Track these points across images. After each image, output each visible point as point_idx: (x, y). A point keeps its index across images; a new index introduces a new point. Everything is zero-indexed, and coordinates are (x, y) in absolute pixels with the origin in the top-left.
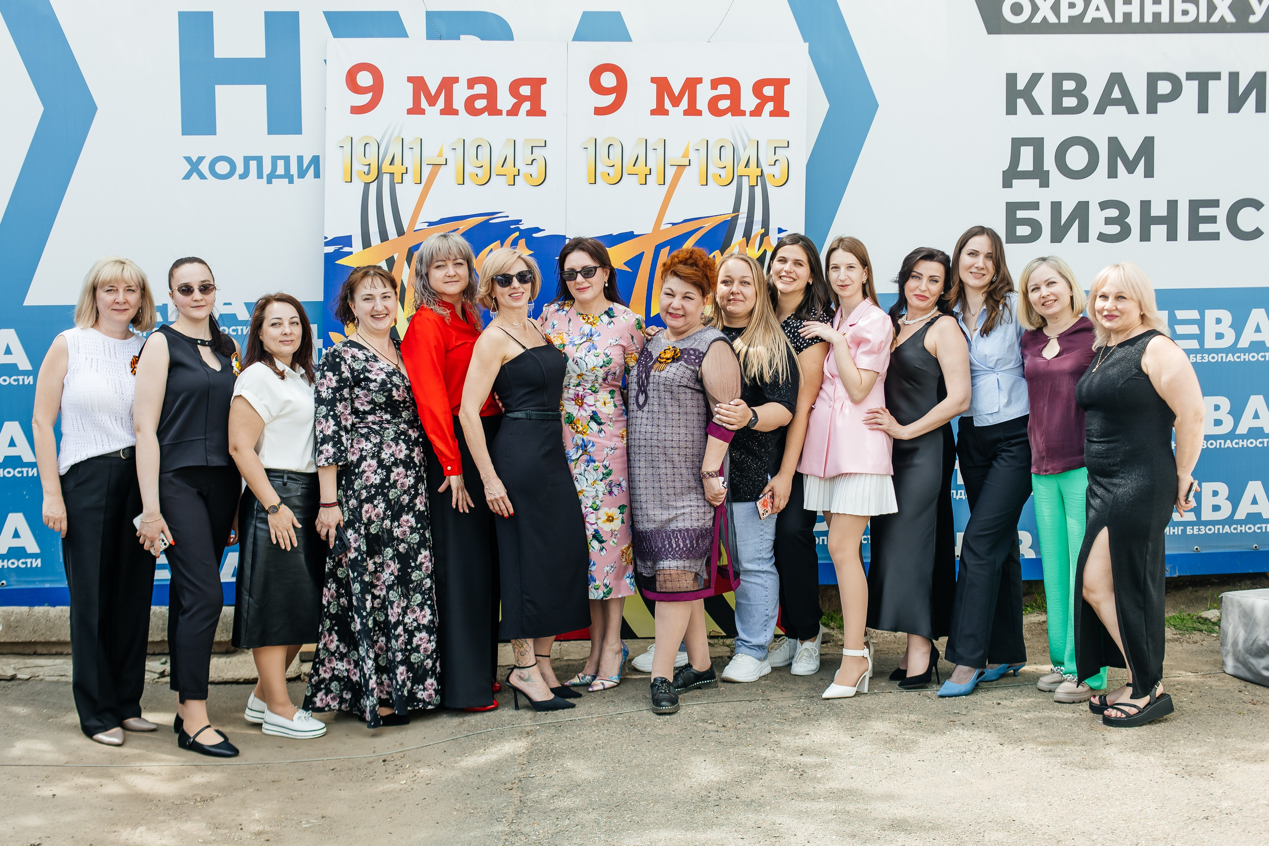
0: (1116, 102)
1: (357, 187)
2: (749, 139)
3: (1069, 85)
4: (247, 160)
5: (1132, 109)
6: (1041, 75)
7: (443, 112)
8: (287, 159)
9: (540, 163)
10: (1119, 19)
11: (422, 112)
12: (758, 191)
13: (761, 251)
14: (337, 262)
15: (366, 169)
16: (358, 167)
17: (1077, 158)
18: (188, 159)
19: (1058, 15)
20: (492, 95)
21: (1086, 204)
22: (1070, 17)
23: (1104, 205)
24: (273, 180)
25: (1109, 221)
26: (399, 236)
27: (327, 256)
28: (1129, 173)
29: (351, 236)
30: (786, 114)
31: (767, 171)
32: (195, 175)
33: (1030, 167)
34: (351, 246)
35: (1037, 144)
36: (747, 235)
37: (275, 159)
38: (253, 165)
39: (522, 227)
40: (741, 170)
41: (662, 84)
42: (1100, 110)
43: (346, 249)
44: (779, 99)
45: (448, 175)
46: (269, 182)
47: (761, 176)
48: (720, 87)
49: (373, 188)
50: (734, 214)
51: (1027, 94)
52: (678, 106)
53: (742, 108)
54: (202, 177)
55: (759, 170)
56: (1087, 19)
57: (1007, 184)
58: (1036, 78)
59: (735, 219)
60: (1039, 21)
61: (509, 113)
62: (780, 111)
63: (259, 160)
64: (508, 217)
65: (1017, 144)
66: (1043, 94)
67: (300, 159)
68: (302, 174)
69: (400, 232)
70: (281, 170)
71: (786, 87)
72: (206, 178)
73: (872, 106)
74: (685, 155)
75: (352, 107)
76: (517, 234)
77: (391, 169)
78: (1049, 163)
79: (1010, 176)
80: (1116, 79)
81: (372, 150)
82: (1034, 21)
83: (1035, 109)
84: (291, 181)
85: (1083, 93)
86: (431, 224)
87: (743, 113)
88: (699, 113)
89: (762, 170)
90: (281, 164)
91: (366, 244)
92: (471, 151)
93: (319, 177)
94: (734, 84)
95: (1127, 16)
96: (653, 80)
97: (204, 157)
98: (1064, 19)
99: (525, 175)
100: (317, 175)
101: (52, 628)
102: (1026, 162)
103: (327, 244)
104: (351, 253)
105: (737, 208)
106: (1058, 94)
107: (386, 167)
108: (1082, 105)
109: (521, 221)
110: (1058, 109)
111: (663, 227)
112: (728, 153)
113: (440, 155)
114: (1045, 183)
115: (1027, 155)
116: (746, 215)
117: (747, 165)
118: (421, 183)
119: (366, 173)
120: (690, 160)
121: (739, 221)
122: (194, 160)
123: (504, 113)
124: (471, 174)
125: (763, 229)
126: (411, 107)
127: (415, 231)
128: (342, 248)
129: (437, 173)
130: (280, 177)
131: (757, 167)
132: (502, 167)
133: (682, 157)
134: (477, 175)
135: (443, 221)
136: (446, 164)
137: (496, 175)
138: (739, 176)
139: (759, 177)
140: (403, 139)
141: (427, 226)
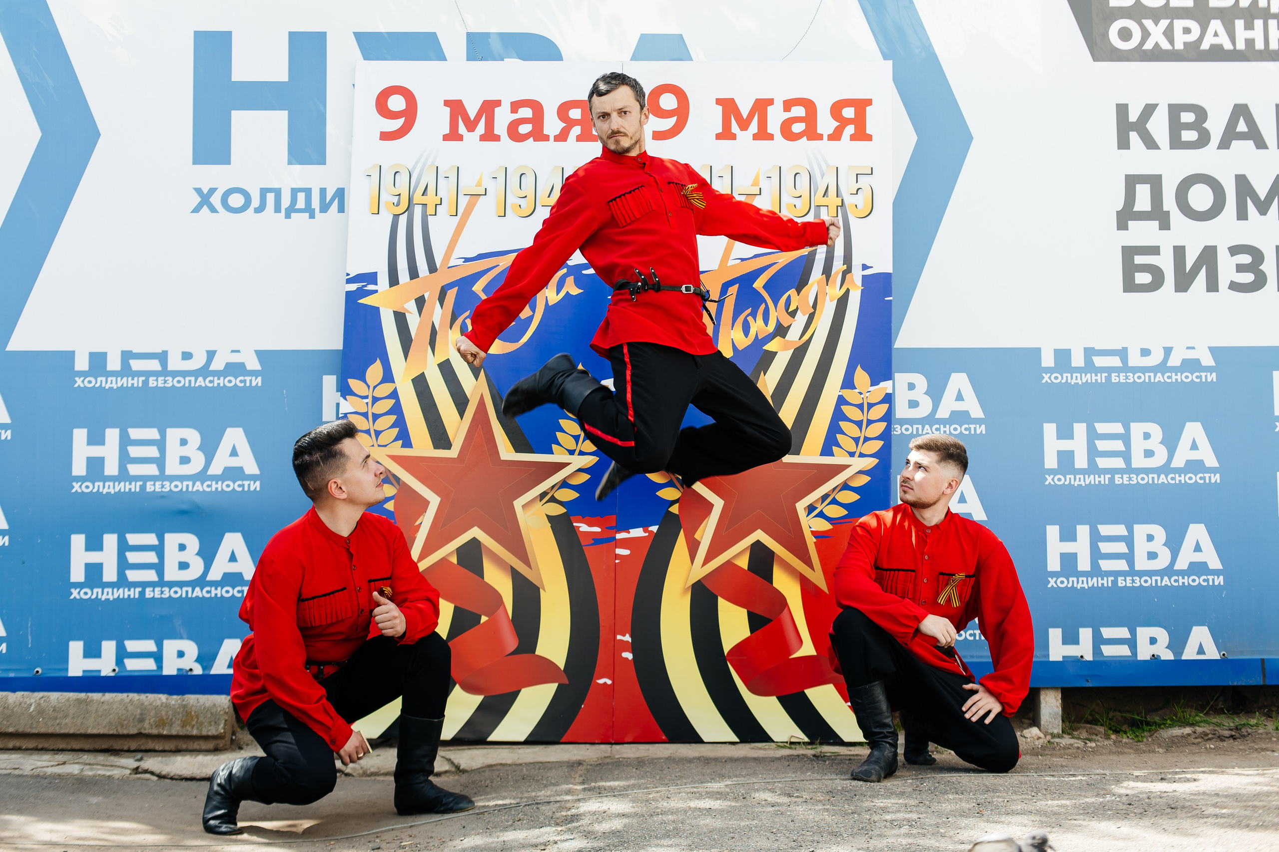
0: (1242, 136)
1: (386, 219)
2: (828, 166)
3: (1187, 117)
4: (264, 192)
5: (1261, 144)
6: (1155, 106)
7: (483, 138)
8: (308, 192)
10: (1241, 46)
11: (460, 138)
13: (843, 290)
14: (359, 301)
15: (395, 199)
16: (386, 198)
17: (1200, 197)
18: (198, 191)
19: (1171, 41)
20: (538, 119)
21: (1214, 248)
22: (1185, 43)
23: (1235, 250)
24: (293, 215)
25: (1240, 268)
26: (430, 273)
27: (348, 294)
28: (1261, 214)
29: (376, 272)
30: (869, 138)
31: (849, 200)
32: (205, 208)
33: (1148, 208)
34: (376, 284)
35: (1155, 182)
36: (827, 271)
37: (294, 192)
38: (271, 197)
40: (818, 199)
41: (728, 106)
42: (1224, 144)
43: (371, 287)
44: (860, 121)
45: (486, 207)
46: (288, 216)
47: (842, 206)
48: (793, 109)
49: (403, 220)
51: (1141, 127)
52: (746, 129)
53: (819, 131)
54: (213, 210)
55: (840, 199)
56: (1205, 46)
57: (1122, 225)
58: (1149, 110)
59: (812, 255)
60: (1151, 48)
61: (557, 138)
62: (861, 135)
63: (278, 193)
65: (1132, 181)
66: (1159, 126)
67: (323, 191)
68: (325, 208)
69: (432, 268)
70: (301, 203)
71: (868, 109)
72: (217, 212)
73: (965, 138)
74: (755, 183)
75: (381, 133)
77: (424, 200)
78: (1169, 203)
79: (1125, 217)
80: (1241, 111)
81: (403, 179)
82: (1145, 47)
83: (1150, 143)
84: (312, 216)
85: (1204, 125)
86: (467, 260)
87: (820, 137)
88: (771, 137)
89: (842, 200)
90: (301, 196)
91: (394, 280)
92: (513, 181)
93: (343, 212)
94: (810, 105)
95: (1250, 42)
96: (719, 101)
97: (216, 189)
98: (1179, 46)
100: (341, 209)
101: (10, 716)
102: (1143, 201)
103: (349, 281)
104: (376, 291)
106: (1176, 127)
107: (418, 198)
108: (1204, 140)
110: (1176, 143)
111: (731, 263)
112: (804, 181)
113: (479, 185)
114: (1165, 225)
115: (1143, 193)
117: (825, 194)
118: (456, 215)
119: (395, 204)
120: (760, 188)
121: (817, 257)
122: (205, 191)
123: (552, 138)
124: (512, 205)
125: (845, 266)
126: (448, 132)
127: (449, 268)
128: (365, 286)
129: (475, 204)
130: (300, 211)
131: (837, 197)
132: (549, 197)
133: (752, 185)
134: (520, 206)
135: (481, 257)
136: (486, 194)
137: (542, 206)
138: (817, 206)
139: (839, 208)
140: (437, 167)
141: (464, 262)
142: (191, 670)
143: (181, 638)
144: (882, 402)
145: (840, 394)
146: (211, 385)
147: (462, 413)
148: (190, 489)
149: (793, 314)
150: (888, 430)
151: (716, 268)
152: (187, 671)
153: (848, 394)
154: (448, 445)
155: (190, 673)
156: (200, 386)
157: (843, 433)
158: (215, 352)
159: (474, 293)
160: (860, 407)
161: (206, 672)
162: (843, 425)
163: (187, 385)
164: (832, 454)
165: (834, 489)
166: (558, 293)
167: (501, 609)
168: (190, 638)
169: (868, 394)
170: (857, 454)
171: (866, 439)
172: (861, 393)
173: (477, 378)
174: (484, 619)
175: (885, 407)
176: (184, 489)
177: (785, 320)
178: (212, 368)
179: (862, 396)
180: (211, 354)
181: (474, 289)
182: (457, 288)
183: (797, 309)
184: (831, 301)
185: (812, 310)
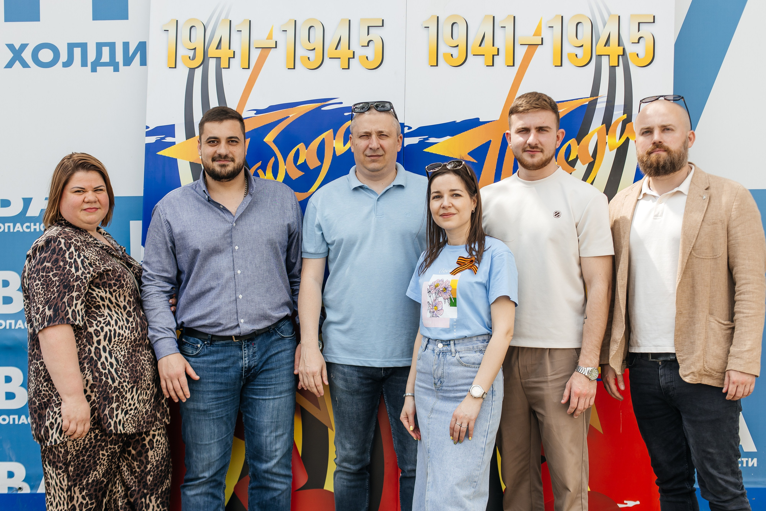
1: (183, 72)
2: (610, 14)
4: (71, 47)
8: (112, 46)
9: (376, 45)
12: (620, 72)
13: (623, 140)
14: (159, 153)
15: (191, 53)
16: (183, 52)
18: (11, 47)
24: (98, 68)
27: (148, 146)
29: (174, 125)
31: (630, 49)
34: (174, 137)
36: (607, 121)
37: (100, 46)
38: (77, 52)
40: (600, 49)
43: (169, 139)
45: (277, 59)
46: (94, 70)
47: (623, 55)
49: (198, 73)
50: (592, 99)
54: (25, 65)
55: (621, 48)
59: (593, 104)
63: (84, 47)
64: (341, 103)
67: (126, 45)
68: (128, 61)
70: (106, 58)
72: (28, 66)
74: (537, 33)
77: (218, 53)
81: (198, 33)
84: (116, 69)
86: (258, 112)
89: (624, 49)
90: (106, 51)
92: (302, 33)
93: (145, 65)
97: (27, 45)
99: (360, 57)
103: (149, 134)
104: (174, 143)
105: (595, 91)
107: (212, 51)
112: (585, 31)
113: (270, 37)
116: (605, 99)
117: (607, 43)
118: (249, 68)
119: (191, 58)
120: (542, 39)
121: (598, 106)
122: (17, 47)
124: (302, 58)
125: (626, 115)
128: (164, 138)
129: (266, 57)
130: (105, 64)
131: (619, 46)
132: (336, 49)
133: (534, 35)
134: (309, 58)
135: (272, 108)
136: (276, 47)
137: (330, 58)
138: (599, 55)
139: (620, 57)
140: (230, 21)
141: (255, 114)
142: (20, 488)
143: (11, 460)
146: (28, 230)
148: (13, 327)
149: (572, 164)
151: (498, 119)
152: (17, 490)
155: (19, 492)
156: (18, 231)
158: (31, 199)
159: (265, 144)
161: (34, 492)
163: (6, 230)
168: (18, 460)
176: (8, 327)
178: (28, 214)
180: (27, 202)
181: (265, 140)
182: (250, 139)
183: (577, 158)
184: (611, 150)
185: (592, 160)
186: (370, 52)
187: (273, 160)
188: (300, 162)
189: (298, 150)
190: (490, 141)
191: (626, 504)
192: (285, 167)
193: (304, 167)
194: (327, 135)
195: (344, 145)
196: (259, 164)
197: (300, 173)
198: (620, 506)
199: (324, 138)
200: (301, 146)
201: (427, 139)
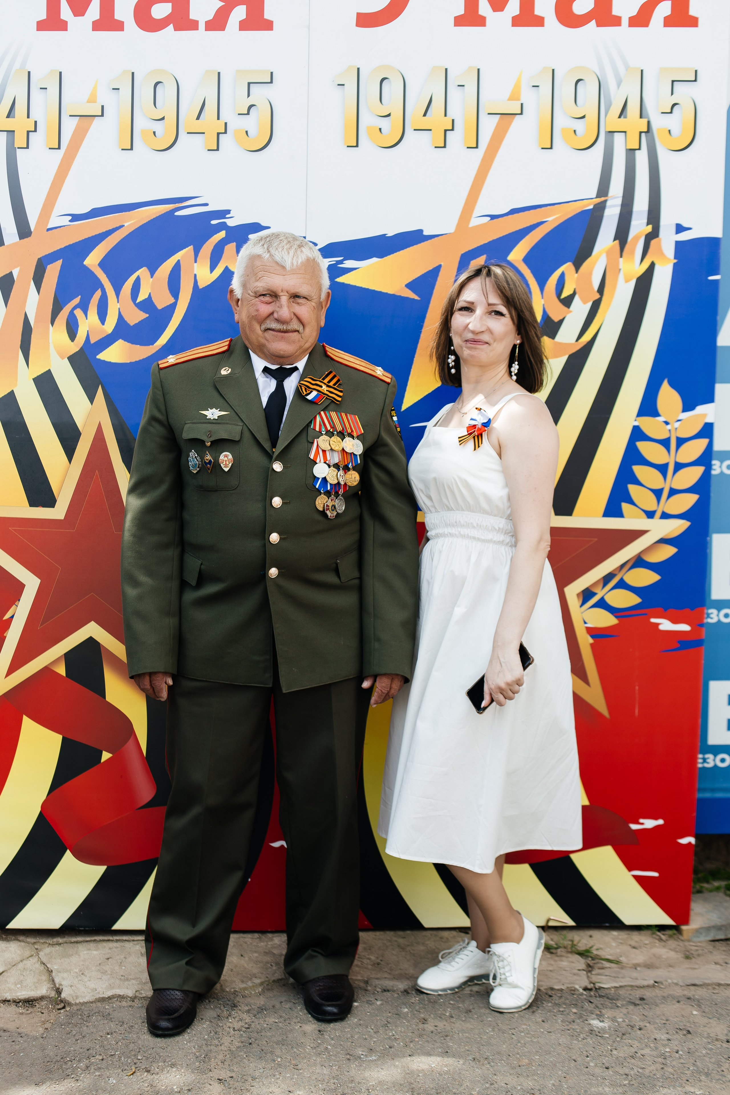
2: (627, 68)
7: (97, 26)
9: (262, 113)
11: (63, 26)
12: (642, 158)
13: (646, 264)
26: (21, 237)
30: (694, 22)
31: (659, 123)
36: (622, 236)
39: (231, 223)
40: (611, 121)
45: (104, 135)
47: (648, 132)
50: (599, 200)
52: (502, 10)
53: (616, 12)
55: (645, 121)
59: (600, 209)
61: (210, 26)
62: (682, 18)
64: (206, 205)
69: (24, 231)
74: (514, 96)
76: (222, 234)
77: (10, 124)
86: (75, 218)
87: (616, 21)
88: (540, 21)
89: (649, 123)
92: (144, 93)
99: (237, 132)
105: (603, 189)
109: (228, 212)
111: (475, 222)
112: (589, 92)
113: (92, 100)
116: (619, 201)
117: (623, 113)
118: (59, 148)
120: (522, 104)
121: (607, 212)
123: (202, 26)
124: (143, 131)
125: (650, 227)
126: (44, 16)
127: (48, 230)
129: (86, 130)
131: (641, 117)
132: (198, 118)
133: (509, 99)
134: (154, 133)
135: (96, 213)
136: (102, 115)
137: (188, 133)
138: (610, 132)
139: (643, 135)
140: (29, 73)
141: (70, 221)
144: (698, 436)
145: (636, 424)
147: (70, 452)
149: (567, 302)
150: (706, 477)
151: (452, 230)
153: (648, 425)
154: (50, 501)
157: (638, 483)
159: (86, 269)
160: (665, 443)
162: (638, 470)
164: (620, 514)
165: (622, 566)
166: (212, 270)
167: (131, 742)
169: (677, 425)
170: (658, 514)
171: (673, 492)
172: (667, 423)
173: (91, 398)
174: (106, 756)
175: (703, 443)
177: (556, 312)
179: (669, 427)
181: (86, 262)
182: (61, 260)
183: (574, 294)
184: (627, 281)
185: (598, 296)
186: (250, 123)
187: (98, 294)
188: (142, 297)
189: (138, 279)
190: (440, 267)
191: (642, 824)
192: (118, 305)
193: (147, 305)
194: (183, 255)
195: (212, 271)
196: (77, 301)
197: (143, 316)
198: (634, 827)
199: (179, 261)
200: (143, 272)
201: (341, 262)
